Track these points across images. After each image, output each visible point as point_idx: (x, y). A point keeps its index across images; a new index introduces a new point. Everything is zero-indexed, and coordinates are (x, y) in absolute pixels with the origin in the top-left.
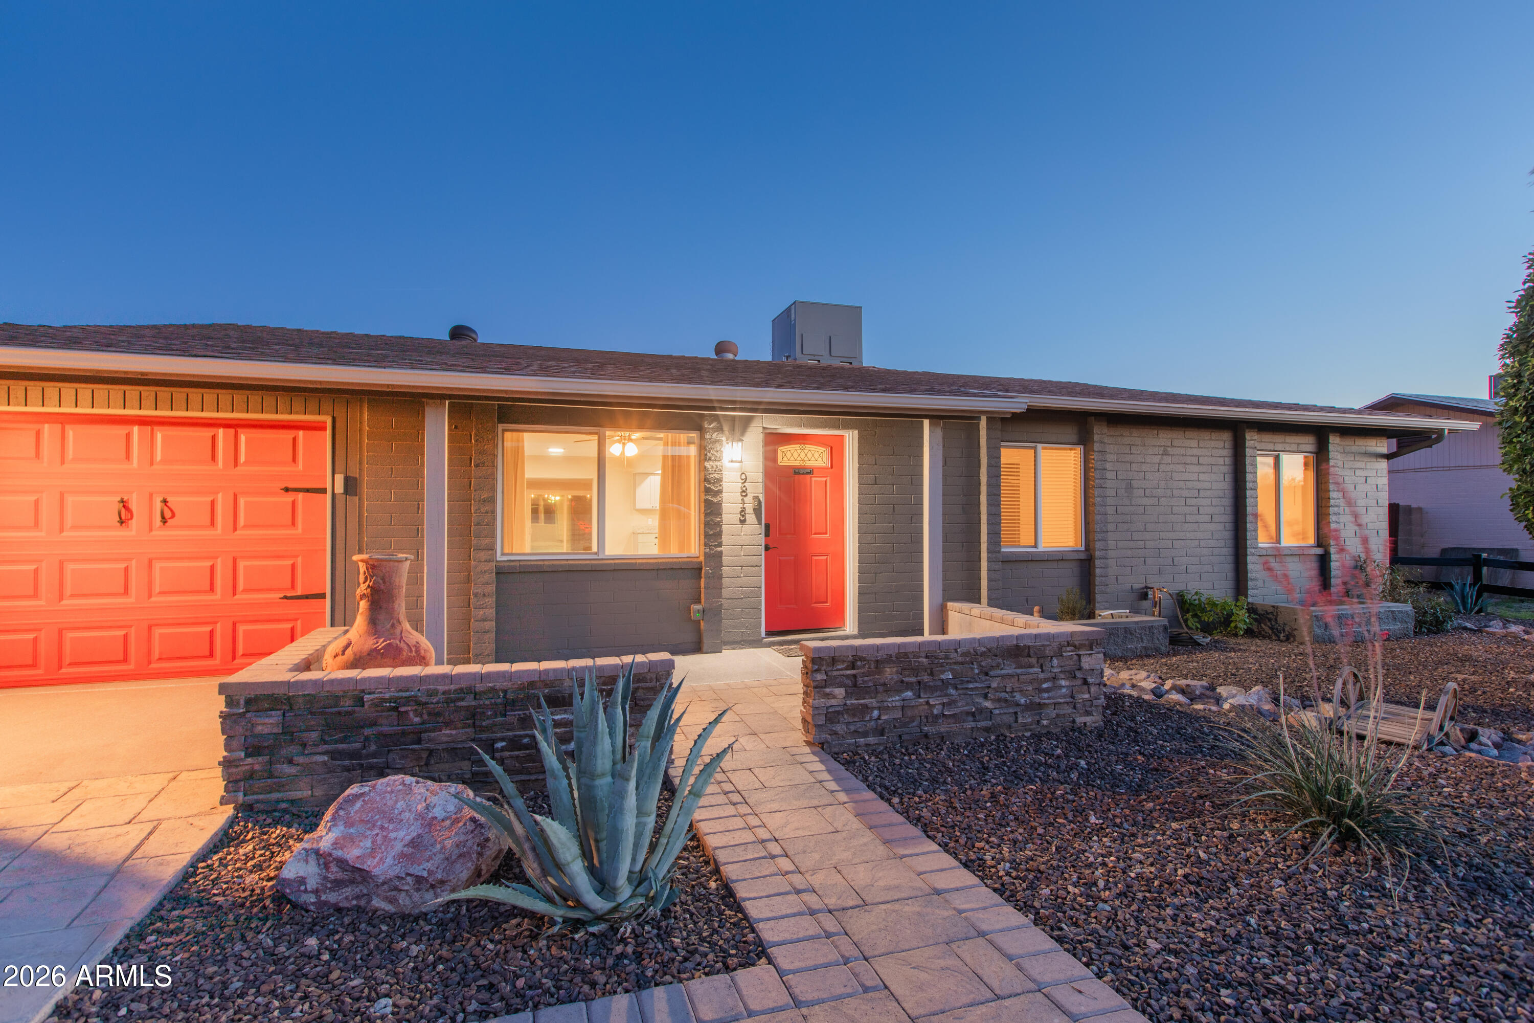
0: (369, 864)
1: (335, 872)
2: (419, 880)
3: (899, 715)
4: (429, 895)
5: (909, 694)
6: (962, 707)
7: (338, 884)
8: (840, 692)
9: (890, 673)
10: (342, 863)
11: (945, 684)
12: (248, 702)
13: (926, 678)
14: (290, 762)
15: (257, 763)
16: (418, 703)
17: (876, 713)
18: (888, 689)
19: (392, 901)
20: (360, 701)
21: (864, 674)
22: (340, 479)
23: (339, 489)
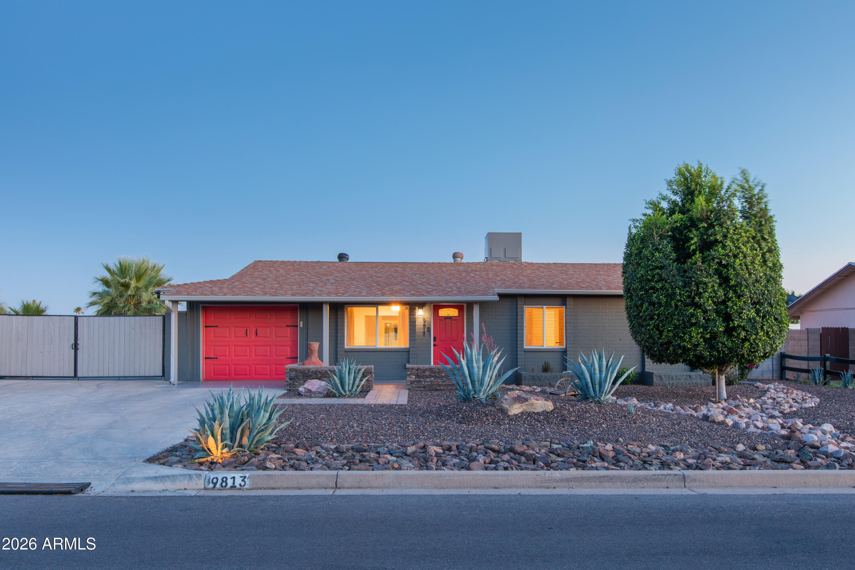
0: (311, 389)
1: (306, 390)
2: (319, 392)
3: (430, 384)
4: (320, 395)
5: (433, 379)
6: (447, 383)
7: (307, 392)
8: (414, 377)
9: (427, 373)
10: (307, 389)
11: (443, 377)
12: (290, 370)
13: (437, 375)
14: (297, 382)
15: (291, 382)
16: (320, 372)
17: (423, 383)
18: (427, 377)
19: (315, 395)
20: (309, 371)
21: (420, 373)
22: (301, 323)
23: (301, 326)
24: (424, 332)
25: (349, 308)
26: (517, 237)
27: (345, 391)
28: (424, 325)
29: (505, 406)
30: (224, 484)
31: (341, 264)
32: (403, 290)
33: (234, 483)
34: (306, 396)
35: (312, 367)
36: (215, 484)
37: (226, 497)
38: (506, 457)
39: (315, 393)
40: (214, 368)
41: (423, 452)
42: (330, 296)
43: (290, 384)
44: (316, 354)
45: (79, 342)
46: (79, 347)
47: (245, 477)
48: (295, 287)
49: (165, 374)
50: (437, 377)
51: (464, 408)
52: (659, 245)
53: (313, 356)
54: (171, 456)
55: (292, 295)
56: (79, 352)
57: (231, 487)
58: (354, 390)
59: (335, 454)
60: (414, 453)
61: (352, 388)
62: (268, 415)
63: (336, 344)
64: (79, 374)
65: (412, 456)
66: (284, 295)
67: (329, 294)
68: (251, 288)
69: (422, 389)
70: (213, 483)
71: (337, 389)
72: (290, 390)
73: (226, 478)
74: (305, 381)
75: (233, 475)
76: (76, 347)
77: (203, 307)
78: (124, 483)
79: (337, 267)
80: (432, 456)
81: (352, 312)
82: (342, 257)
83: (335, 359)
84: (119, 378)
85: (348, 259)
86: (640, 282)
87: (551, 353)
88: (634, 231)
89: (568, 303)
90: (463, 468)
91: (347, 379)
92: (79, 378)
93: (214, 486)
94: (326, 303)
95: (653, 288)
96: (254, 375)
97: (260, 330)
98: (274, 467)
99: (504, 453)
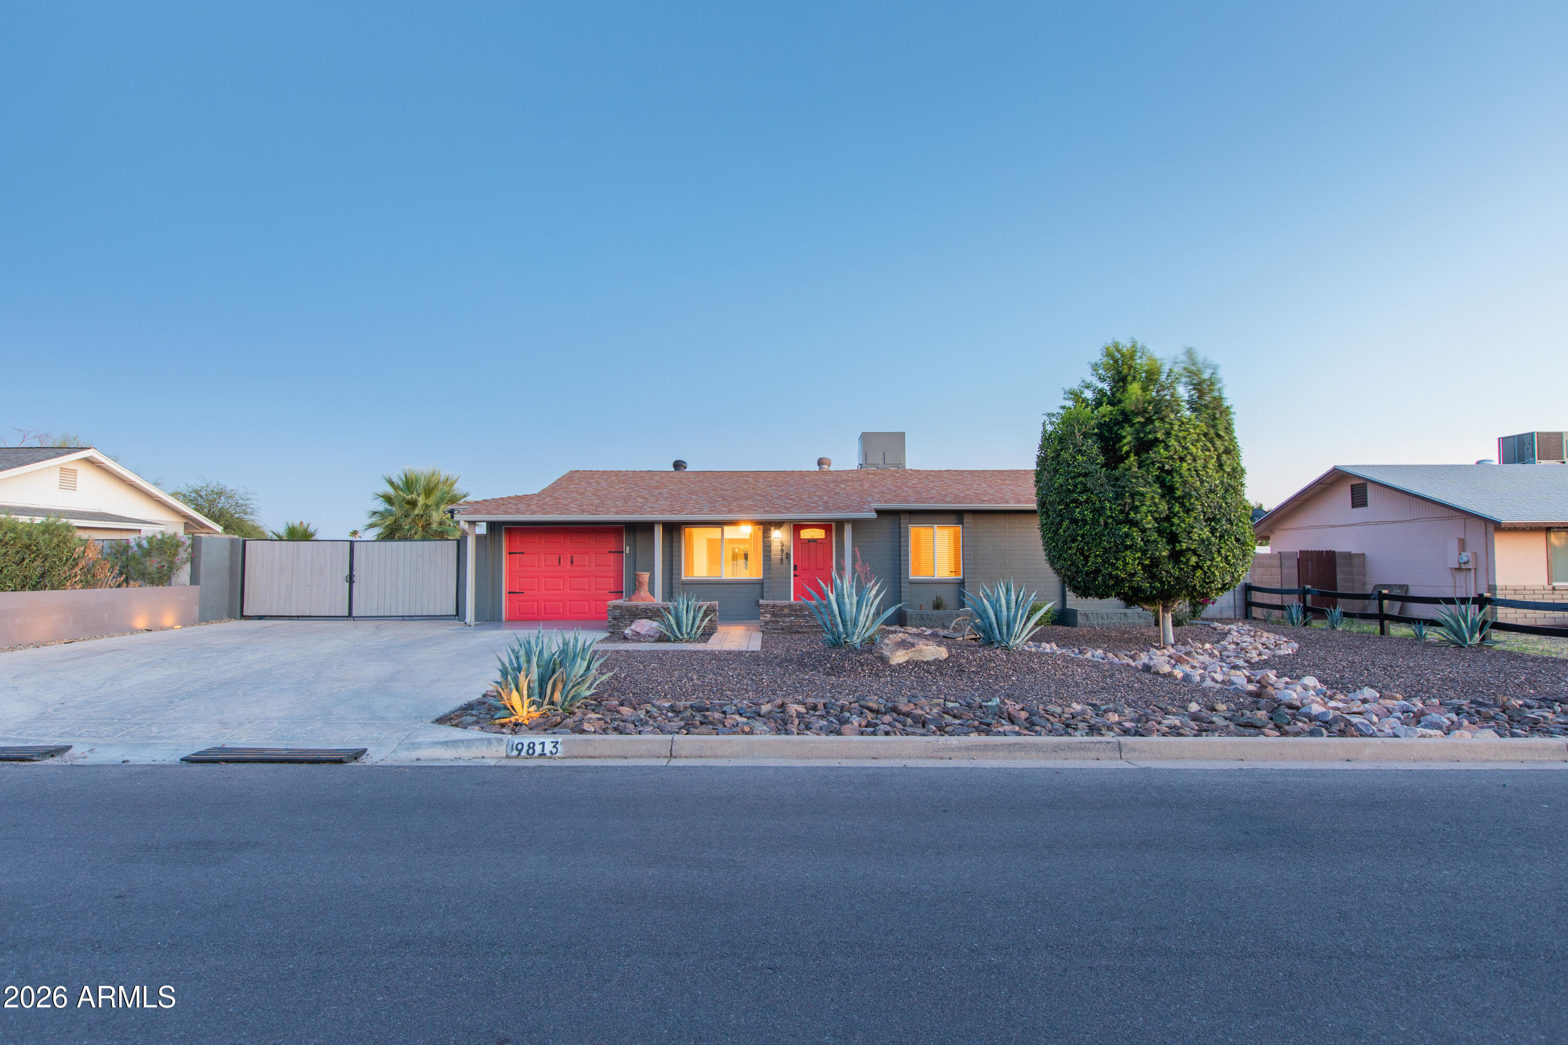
0: (640, 632)
1: (634, 633)
2: (649, 635)
3: (789, 624)
4: (651, 639)
5: (793, 618)
6: (811, 623)
8: (769, 616)
9: (786, 611)
10: (635, 631)
11: (806, 615)
12: (613, 607)
13: (799, 613)
14: (622, 623)
15: (614, 622)
16: (651, 610)
17: (781, 623)
18: (785, 616)
19: (644, 639)
20: (637, 609)
21: (776, 611)
22: (628, 548)
23: (628, 552)
24: (782, 559)
25: (687, 530)
26: (899, 438)
27: (682, 634)
28: (782, 550)
29: (886, 652)
30: (531, 751)
31: (677, 473)
32: (755, 506)
33: (543, 750)
34: (634, 641)
35: (640, 603)
36: (520, 751)
37: (534, 768)
38: (887, 718)
39: (644, 636)
40: (519, 605)
41: (781, 712)
42: (663, 514)
43: (614, 625)
44: (646, 587)
45: (354, 573)
46: (355, 579)
47: (557, 743)
48: (619, 503)
49: (459, 614)
50: (798, 616)
51: (833, 655)
52: (1083, 445)
53: (642, 590)
54: (466, 715)
55: (616, 513)
56: (355, 585)
57: (540, 755)
58: (693, 632)
59: (670, 714)
60: (770, 712)
61: (691, 630)
62: (585, 664)
63: (671, 574)
64: (354, 614)
65: (768, 716)
66: (606, 514)
67: (662, 511)
68: (565, 505)
69: (780, 631)
70: (517, 749)
71: (673, 632)
72: (613, 633)
73: (534, 744)
74: (632, 622)
75: (542, 740)
76: (351, 579)
77: (507, 529)
78: (408, 749)
79: (672, 477)
80: (792, 716)
81: (691, 534)
82: (678, 465)
83: (669, 593)
84: (403, 618)
85: (686, 468)
86: (1058, 493)
87: (944, 585)
88: (1050, 428)
89: (965, 521)
90: (832, 732)
91: (684, 619)
92: (354, 617)
93: (519, 754)
94: (658, 522)
95: (1075, 501)
96: (568, 614)
97: (576, 557)
98: (593, 730)
99: (885, 714)
